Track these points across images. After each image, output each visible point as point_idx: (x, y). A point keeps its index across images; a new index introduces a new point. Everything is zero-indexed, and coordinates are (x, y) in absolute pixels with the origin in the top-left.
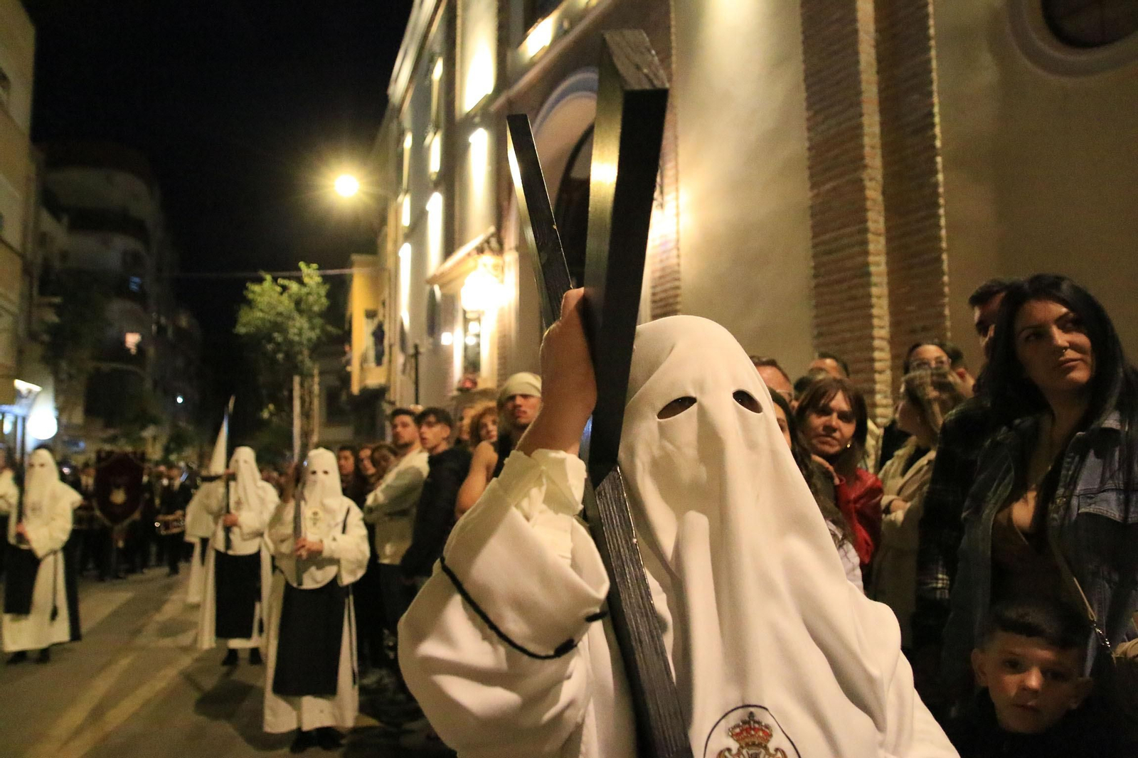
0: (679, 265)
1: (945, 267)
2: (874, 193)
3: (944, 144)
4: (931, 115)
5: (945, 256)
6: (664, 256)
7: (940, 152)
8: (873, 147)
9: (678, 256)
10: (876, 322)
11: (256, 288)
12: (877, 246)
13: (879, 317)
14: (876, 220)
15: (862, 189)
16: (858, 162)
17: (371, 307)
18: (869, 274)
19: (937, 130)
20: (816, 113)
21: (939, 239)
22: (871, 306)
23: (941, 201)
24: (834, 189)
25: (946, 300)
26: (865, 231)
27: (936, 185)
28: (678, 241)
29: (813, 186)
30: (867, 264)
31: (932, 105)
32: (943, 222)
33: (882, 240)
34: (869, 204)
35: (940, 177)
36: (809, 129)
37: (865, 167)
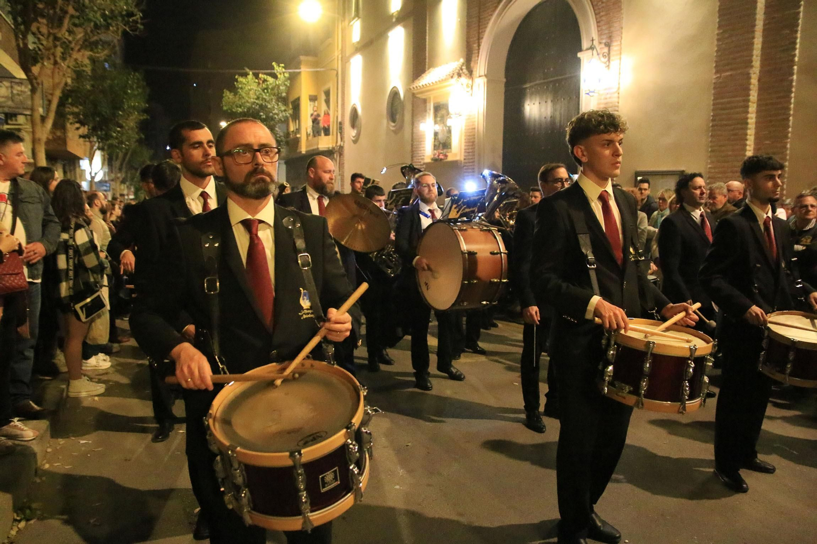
0: (618, 103)
1: (791, 123)
2: (754, 81)
3: (799, 60)
4: (795, 43)
5: (791, 118)
6: (608, 96)
7: (796, 63)
8: (757, 56)
9: (619, 97)
10: (748, 148)
11: (241, 79)
12: (753, 108)
13: (750, 145)
14: (754, 95)
15: (749, 78)
16: (749, 63)
17: (313, 93)
18: (747, 124)
19: (797, 52)
20: (724, 32)
21: (789, 109)
22: (747, 140)
23: (794, 90)
24: (731, 75)
25: (789, 140)
26: (748, 101)
27: (792, 81)
28: (619, 88)
29: (717, 72)
30: (747, 118)
31: (796, 38)
32: (793, 100)
33: (755, 105)
34: (752, 87)
35: (795, 77)
36: (718, 40)
37: (752, 67)
